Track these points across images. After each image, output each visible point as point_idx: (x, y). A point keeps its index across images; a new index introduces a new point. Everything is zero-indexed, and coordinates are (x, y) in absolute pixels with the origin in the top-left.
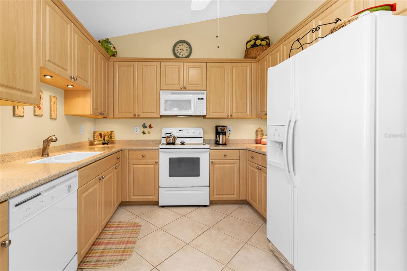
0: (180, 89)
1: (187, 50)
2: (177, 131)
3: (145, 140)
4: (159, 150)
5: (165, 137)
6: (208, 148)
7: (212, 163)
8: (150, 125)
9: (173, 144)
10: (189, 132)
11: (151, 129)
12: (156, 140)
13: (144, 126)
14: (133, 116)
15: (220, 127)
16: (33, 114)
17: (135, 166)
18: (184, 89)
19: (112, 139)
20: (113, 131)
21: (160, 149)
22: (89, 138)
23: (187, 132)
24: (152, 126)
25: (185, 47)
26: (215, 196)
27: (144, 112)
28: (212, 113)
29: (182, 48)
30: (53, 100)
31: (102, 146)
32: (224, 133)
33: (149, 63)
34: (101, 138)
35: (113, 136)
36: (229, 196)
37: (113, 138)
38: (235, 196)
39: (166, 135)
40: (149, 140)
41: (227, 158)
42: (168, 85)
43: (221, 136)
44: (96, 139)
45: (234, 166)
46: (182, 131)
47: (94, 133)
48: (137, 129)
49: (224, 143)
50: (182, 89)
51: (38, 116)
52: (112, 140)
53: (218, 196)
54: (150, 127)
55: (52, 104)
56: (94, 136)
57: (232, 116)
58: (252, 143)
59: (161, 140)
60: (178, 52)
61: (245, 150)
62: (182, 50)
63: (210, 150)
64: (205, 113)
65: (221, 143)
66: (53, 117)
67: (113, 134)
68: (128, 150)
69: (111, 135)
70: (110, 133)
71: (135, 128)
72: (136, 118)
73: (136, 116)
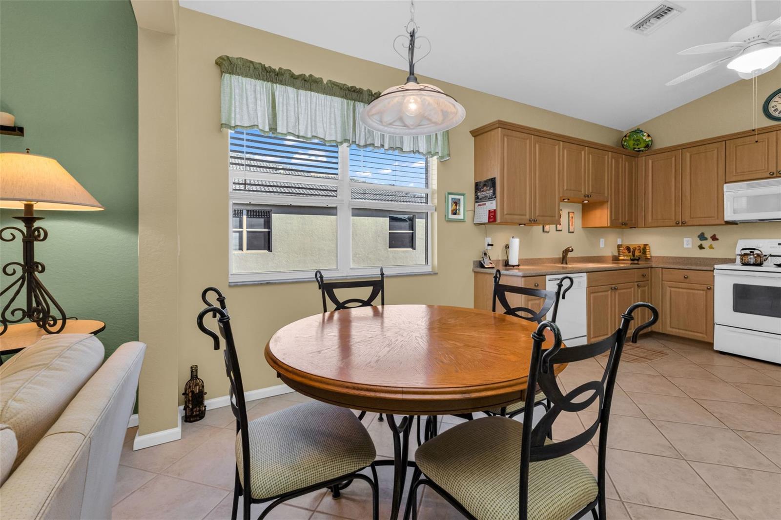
0: (769, 176)
2: (772, 245)
3: (703, 258)
4: (714, 271)
5: (741, 255)
8: (714, 235)
11: (716, 241)
12: (726, 258)
13: (702, 237)
14: (674, 224)
16: (555, 229)
17: (673, 289)
18: (778, 175)
19: (646, 254)
20: (648, 245)
22: (612, 252)
24: (717, 237)
27: (693, 218)
30: (571, 216)
31: (630, 262)
34: (629, 252)
35: (647, 251)
39: (743, 251)
40: (712, 259)
44: (621, 253)
47: (619, 246)
48: (688, 241)
50: (774, 175)
51: (559, 231)
52: (646, 256)
54: (714, 238)
55: (570, 218)
56: (619, 250)
59: (735, 259)
66: (571, 231)
67: (647, 248)
68: (662, 268)
69: (644, 249)
70: (642, 247)
71: (685, 239)
72: (682, 226)
73: (680, 224)
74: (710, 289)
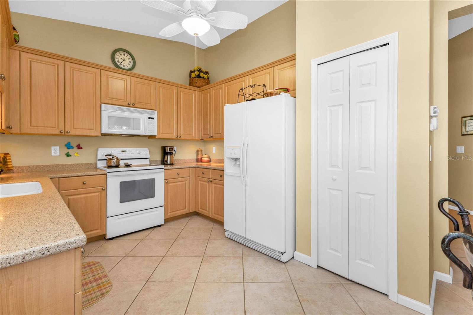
0: (127, 105)
1: (130, 62)
2: (119, 152)
3: (70, 165)
4: (106, 174)
5: (106, 160)
6: (162, 168)
7: (166, 183)
8: (79, 145)
9: (117, 166)
10: (133, 153)
11: (80, 150)
12: (88, 163)
13: (69, 146)
14: (57, 132)
15: (168, 148)
17: (70, 197)
18: (132, 106)
19: (8, 165)
20: (8, 154)
21: (108, 173)
23: (132, 153)
24: (81, 146)
25: (127, 57)
26: (169, 214)
27: (77, 129)
28: (162, 133)
29: (124, 58)
32: (171, 154)
33: (84, 68)
35: (8, 161)
36: (182, 211)
37: (8, 163)
38: (186, 210)
39: (107, 156)
40: (78, 164)
41: (180, 176)
42: (111, 98)
43: (169, 156)
45: (185, 183)
46: (126, 151)
48: (55, 150)
49: (172, 163)
50: (130, 106)
52: (8, 167)
53: (172, 213)
54: (79, 147)
57: (180, 137)
58: (194, 162)
59: (96, 164)
60: (118, 61)
61: (195, 167)
62: (124, 60)
63: (165, 170)
64: (155, 133)
65: (169, 163)
67: (8, 158)
68: (59, 178)
69: (5, 160)
70: (2, 157)
71: (53, 148)
72: (65, 135)
73: (64, 133)
74: (105, 190)
